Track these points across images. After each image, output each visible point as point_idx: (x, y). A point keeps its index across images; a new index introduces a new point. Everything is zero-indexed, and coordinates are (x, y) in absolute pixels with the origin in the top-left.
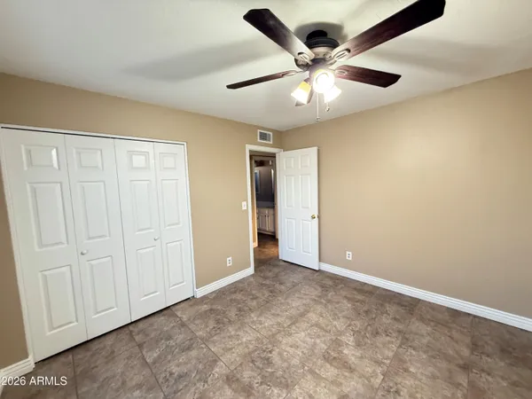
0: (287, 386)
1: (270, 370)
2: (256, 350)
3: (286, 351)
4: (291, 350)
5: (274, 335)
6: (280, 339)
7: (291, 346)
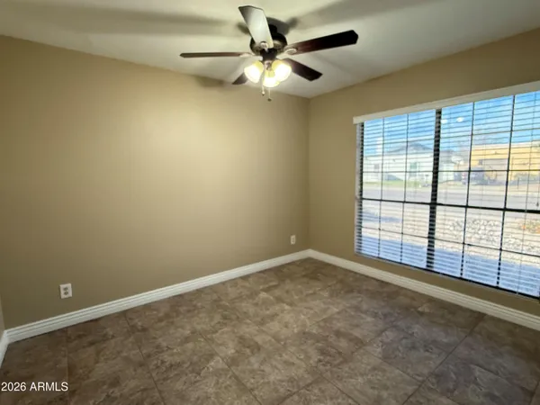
0: (304, 333)
1: (320, 345)
2: (339, 364)
3: (301, 360)
4: (294, 360)
5: (316, 382)
6: (306, 376)
7: (293, 364)
